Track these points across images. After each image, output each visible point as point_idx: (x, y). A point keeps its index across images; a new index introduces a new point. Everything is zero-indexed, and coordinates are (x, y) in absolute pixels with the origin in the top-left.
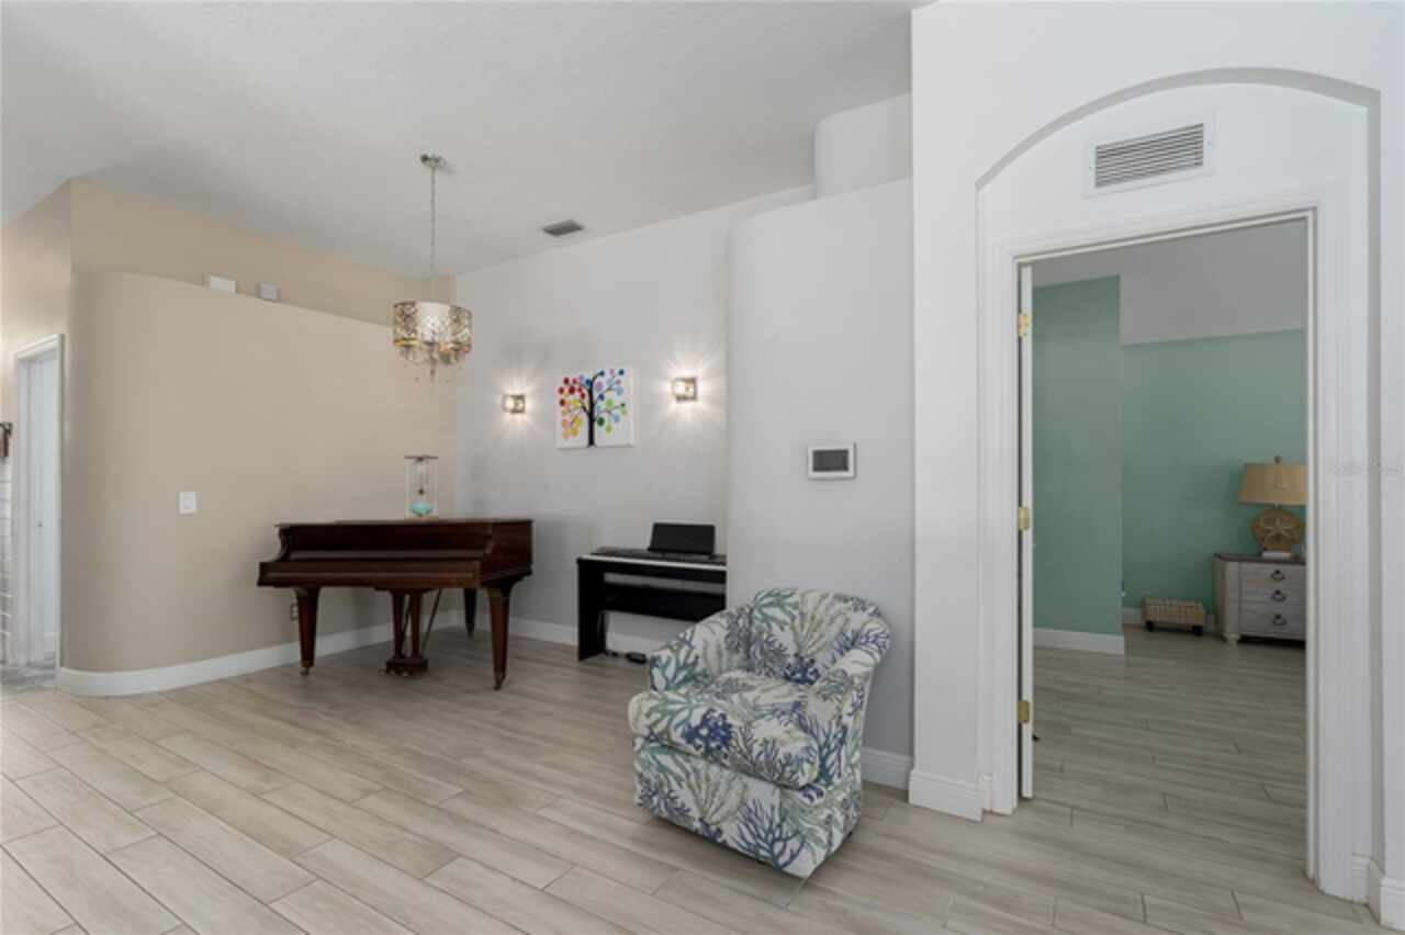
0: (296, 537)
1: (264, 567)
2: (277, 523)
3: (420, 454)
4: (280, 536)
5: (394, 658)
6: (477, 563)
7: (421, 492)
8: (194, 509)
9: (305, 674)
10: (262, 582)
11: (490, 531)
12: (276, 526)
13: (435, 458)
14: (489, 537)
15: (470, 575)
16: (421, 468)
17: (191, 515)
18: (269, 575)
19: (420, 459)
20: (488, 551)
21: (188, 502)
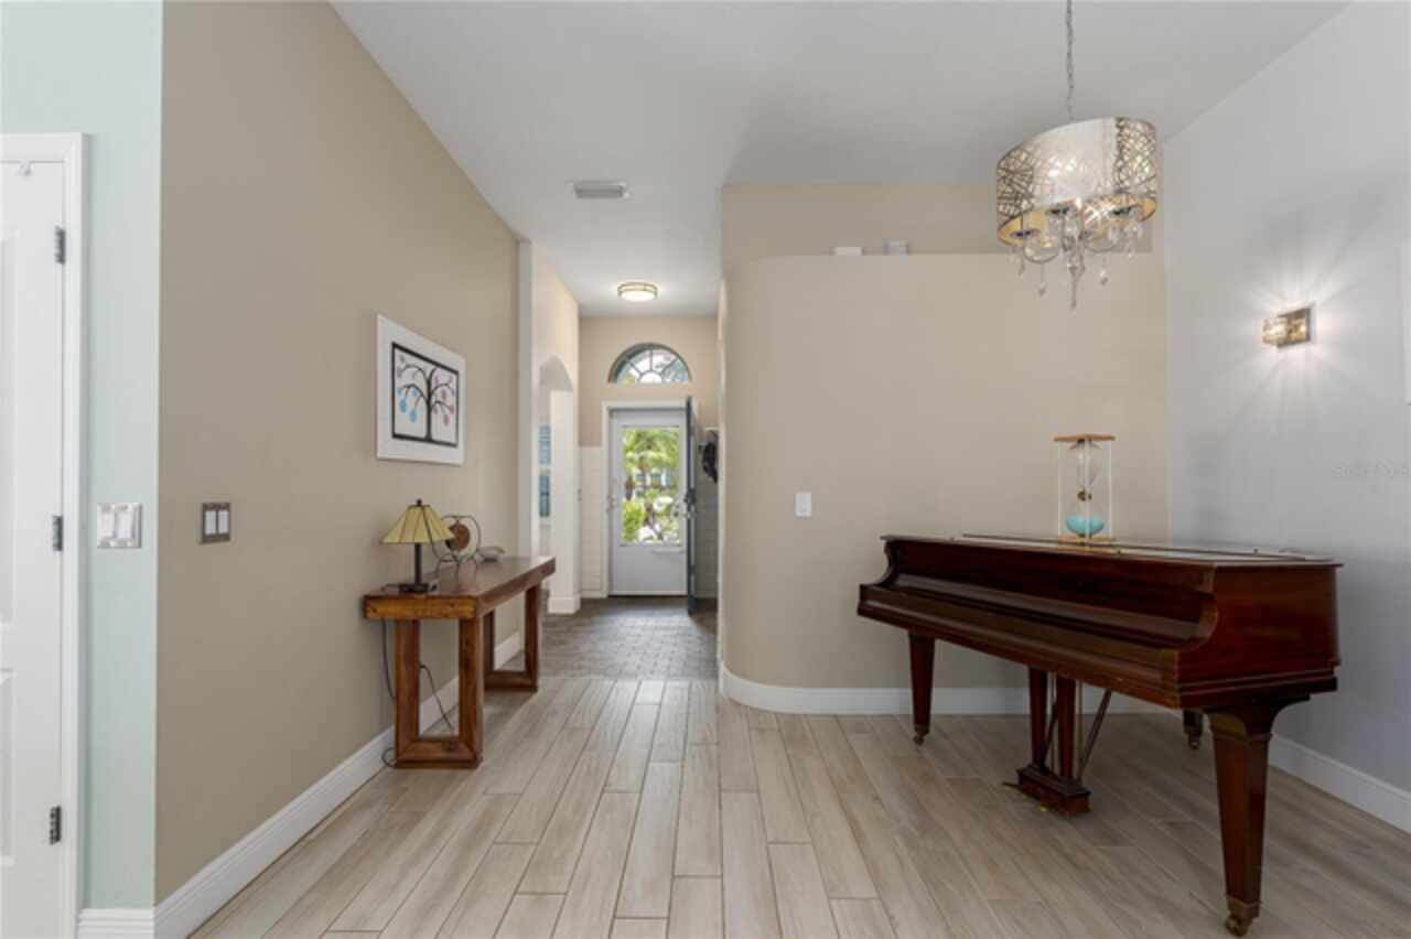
0: (904, 553)
1: (865, 591)
2: (884, 534)
3: (1080, 432)
4: (886, 551)
5: (1030, 766)
6: (1175, 653)
7: (1082, 496)
8: (808, 514)
9: (919, 741)
10: (863, 611)
11: (1208, 587)
12: (883, 538)
13: (1111, 438)
14: (1209, 598)
15: (1156, 676)
16: (1084, 455)
17: (806, 518)
18: (872, 602)
19: (1081, 441)
20: (1205, 630)
21: (804, 505)
